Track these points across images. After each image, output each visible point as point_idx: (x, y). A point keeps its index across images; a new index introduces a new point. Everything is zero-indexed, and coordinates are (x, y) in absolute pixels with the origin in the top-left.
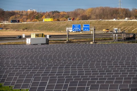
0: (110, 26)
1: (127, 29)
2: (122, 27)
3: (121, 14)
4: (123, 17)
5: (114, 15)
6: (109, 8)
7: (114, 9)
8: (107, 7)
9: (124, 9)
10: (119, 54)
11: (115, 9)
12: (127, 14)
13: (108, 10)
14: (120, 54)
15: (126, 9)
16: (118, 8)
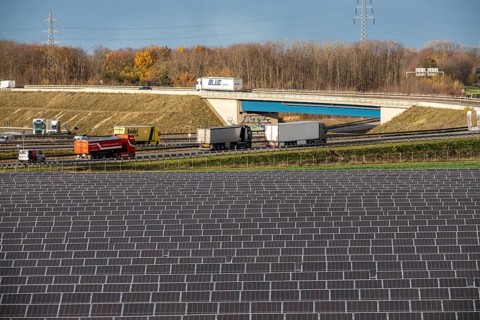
0: (13, 111)
1: (77, 119)
2: (57, 113)
3: (55, 68)
4: (61, 78)
5: (27, 71)
6: (11, 43)
7: (29, 47)
8: (6, 42)
9: (65, 49)
10: (46, 209)
11: (34, 47)
12: (75, 65)
13: (6, 53)
14: (49, 209)
15: (72, 50)
16: (45, 47)
